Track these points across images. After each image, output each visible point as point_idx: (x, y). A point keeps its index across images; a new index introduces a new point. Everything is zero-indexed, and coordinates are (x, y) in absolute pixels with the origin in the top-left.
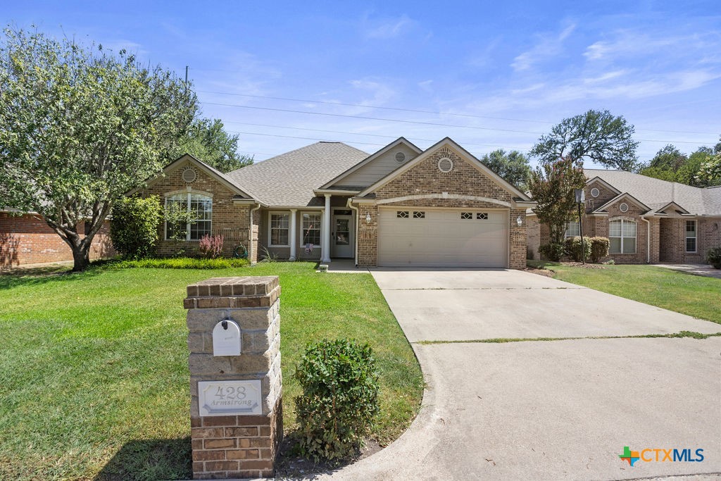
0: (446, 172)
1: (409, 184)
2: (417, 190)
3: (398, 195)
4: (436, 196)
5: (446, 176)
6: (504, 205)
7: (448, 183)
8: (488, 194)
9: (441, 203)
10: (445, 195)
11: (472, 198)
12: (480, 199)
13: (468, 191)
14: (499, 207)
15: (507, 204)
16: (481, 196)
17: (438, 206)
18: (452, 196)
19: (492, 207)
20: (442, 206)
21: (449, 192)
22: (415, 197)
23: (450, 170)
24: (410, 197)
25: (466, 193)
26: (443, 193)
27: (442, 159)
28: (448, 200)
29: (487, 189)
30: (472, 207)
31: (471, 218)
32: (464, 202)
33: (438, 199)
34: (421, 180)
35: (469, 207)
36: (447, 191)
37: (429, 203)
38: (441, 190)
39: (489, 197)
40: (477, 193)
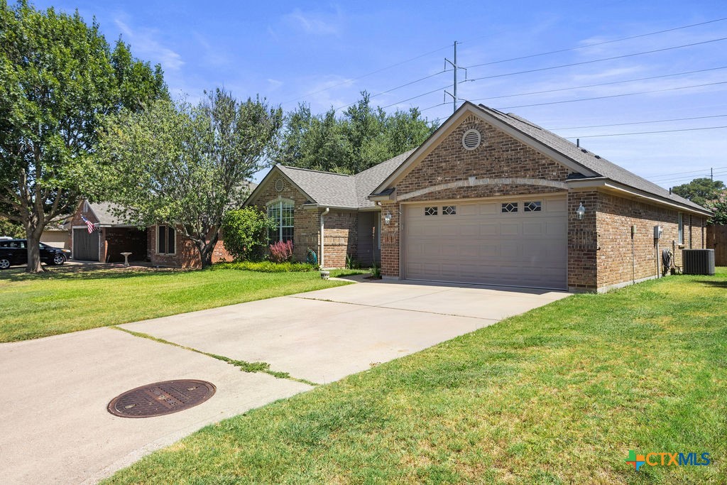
0: (473, 149)
1: (430, 171)
2: (439, 178)
3: (419, 187)
4: (460, 184)
5: (473, 154)
6: (557, 186)
7: (476, 163)
8: (531, 173)
9: (466, 192)
10: (472, 182)
11: (508, 181)
12: (520, 181)
13: (503, 172)
14: (550, 192)
15: (562, 185)
16: (521, 177)
17: (464, 197)
18: (481, 182)
19: (539, 192)
20: (468, 197)
21: (477, 176)
22: (438, 188)
23: (477, 146)
24: (432, 189)
25: (499, 175)
26: (470, 178)
27: (467, 133)
28: (476, 187)
29: (530, 165)
30: (508, 194)
31: (516, 210)
32: (496, 189)
33: (463, 188)
34: (443, 164)
35: (504, 194)
36: (474, 175)
37: (452, 194)
38: (467, 173)
39: (533, 177)
40: (515, 173)
